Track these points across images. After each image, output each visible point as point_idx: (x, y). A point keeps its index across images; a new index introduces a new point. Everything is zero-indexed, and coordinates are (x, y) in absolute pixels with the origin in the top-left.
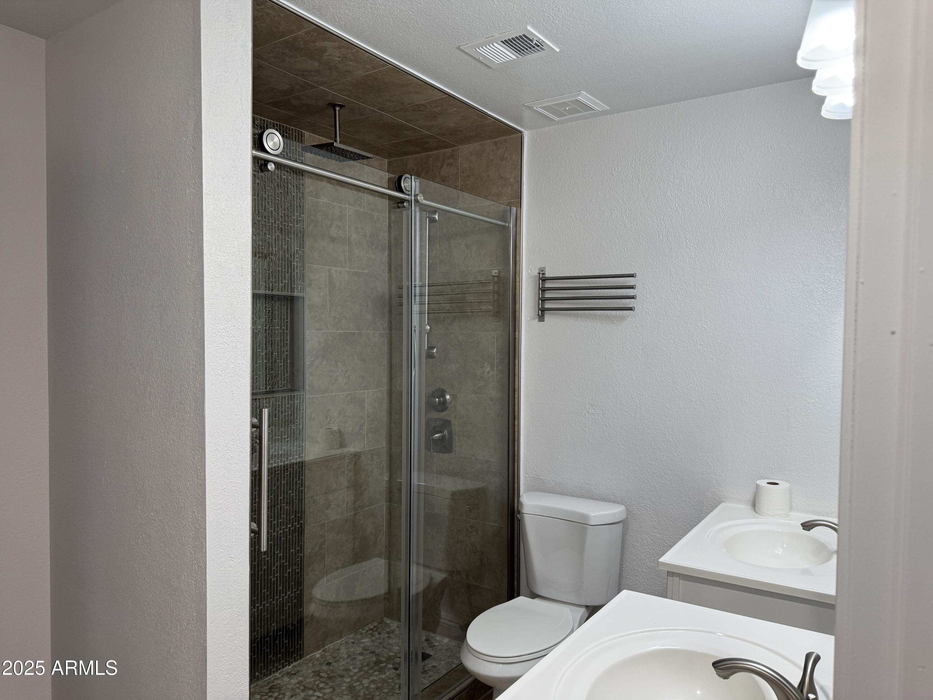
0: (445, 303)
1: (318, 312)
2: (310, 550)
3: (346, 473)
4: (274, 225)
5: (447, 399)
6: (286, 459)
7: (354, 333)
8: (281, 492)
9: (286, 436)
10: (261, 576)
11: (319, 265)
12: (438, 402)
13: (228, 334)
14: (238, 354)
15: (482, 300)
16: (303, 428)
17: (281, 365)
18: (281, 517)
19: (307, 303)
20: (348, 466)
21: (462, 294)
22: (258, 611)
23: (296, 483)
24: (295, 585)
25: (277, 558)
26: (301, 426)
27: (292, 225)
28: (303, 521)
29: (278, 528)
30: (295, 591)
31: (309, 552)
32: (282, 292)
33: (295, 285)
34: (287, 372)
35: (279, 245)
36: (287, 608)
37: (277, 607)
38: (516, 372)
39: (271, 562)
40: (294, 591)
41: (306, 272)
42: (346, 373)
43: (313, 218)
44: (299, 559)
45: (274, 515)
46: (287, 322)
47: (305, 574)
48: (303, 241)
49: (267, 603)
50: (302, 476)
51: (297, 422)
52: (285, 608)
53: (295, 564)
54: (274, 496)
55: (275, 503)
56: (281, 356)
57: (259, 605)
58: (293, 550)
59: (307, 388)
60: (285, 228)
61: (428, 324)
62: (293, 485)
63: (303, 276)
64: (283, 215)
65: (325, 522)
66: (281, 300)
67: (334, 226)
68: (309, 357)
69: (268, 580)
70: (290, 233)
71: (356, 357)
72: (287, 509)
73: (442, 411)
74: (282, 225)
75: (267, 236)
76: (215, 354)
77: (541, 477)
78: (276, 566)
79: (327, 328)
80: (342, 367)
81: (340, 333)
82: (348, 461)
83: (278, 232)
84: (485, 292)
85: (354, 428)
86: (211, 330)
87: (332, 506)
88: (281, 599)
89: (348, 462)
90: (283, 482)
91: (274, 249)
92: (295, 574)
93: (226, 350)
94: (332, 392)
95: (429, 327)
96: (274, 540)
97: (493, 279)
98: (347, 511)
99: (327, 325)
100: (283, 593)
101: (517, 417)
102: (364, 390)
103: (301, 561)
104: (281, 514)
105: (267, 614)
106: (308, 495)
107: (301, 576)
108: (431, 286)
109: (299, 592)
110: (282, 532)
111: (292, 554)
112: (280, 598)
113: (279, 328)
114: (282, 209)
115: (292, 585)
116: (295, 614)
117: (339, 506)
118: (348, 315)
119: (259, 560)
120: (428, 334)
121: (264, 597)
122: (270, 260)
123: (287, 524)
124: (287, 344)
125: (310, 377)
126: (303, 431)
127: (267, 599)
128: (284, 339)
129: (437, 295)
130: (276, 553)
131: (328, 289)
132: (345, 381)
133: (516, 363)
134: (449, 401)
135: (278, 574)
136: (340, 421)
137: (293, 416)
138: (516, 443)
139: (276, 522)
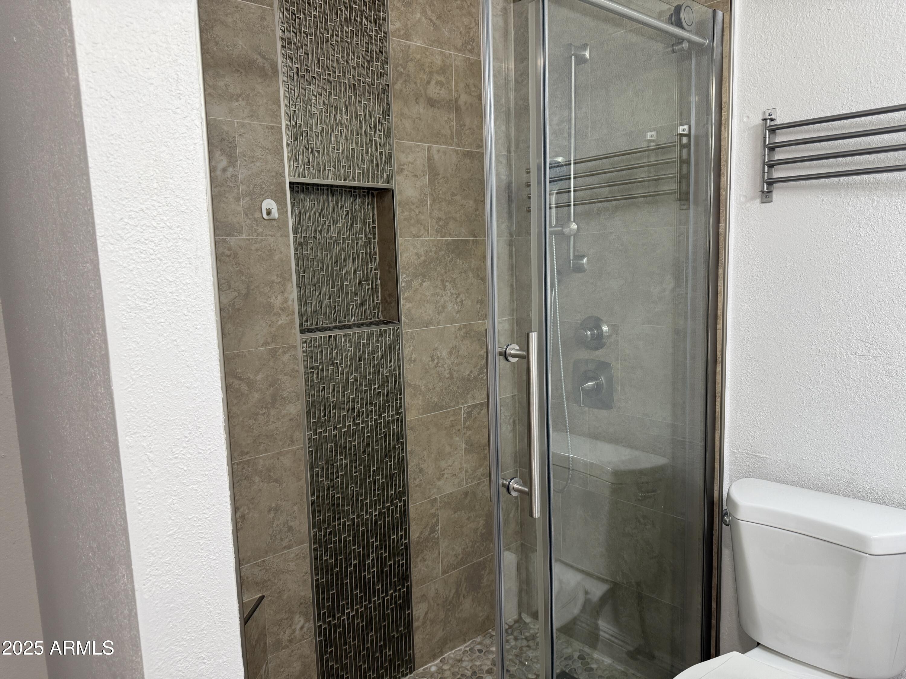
0: (600, 187)
1: (414, 211)
2: (417, 535)
3: (463, 432)
4: (342, 81)
5: (604, 331)
6: (378, 417)
7: (468, 241)
8: (373, 462)
9: (376, 386)
10: (351, 573)
11: (413, 141)
12: (590, 336)
13: (153, 223)
14: (183, 265)
15: (663, 175)
16: (399, 374)
17: (368, 289)
18: (375, 494)
19: (398, 197)
20: (465, 424)
21: (629, 169)
22: (348, 619)
23: (394, 447)
24: (399, 581)
25: (372, 548)
26: (397, 372)
27: (370, 80)
28: (406, 498)
29: (371, 508)
30: (400, 589)
31: (418, 537)
32: (359, 181)
33: (378, 172)
34: (377, 297)
35: (350, 111)
36: (390, 611)
37: (375, 611)
38: (719, 288)
39: (364, 555)
40: (398, 588)
41: (394, 151)
42: (457, 297)
43: (402, 70)
44: (404, 547)
45: (366, 493)
46: (374, 228)
47: (412, 566)
48: (388, 104)
49: (361, 607)
50: (403, 438)
51: (391, 366)
52: (387, 611)
53: (398, 554)
54: (365, 467)
55: (365, 475)
56: (367, 275)
57: (350, 610)
58: (395, 536)
59: (403, 318)
60: (359, 85)
61: (574, 221)
62: (390, 451)
63: (390, 157)
64: (356, 65)
65: (438, 497)
66: (364, 196)
67: (433, 82)
68: (404, 276)
69: (360, 578)
70: (368, 92)
71: (471, 275)
72: (383, 483)
73: (597, 349)
74: (355, 80)
75: (333, 97)
76: (125, 265)
77: (760, 455)
78: (371, 559)
79: (428, 233)
80: (452, 288)
81: (446, 241)
82: (465, 416)
83: (350, 91)
84: (667, 163)
85: (471, 372)
86: (110, 214)
87: (446, 476)
88: (381, 601)
89: (465, 418)
90: (375, 448)
91: (344, 117)
92: (399, 566)
93: (153, 257)
94: (438, 323)
95: (576, 226)
96: (367, 524)
97: (680, 140)
98: (466, 481)
99: (428, 230)
100: (383, 592)
101: (719, 360)
102: (483, 320)
103: (406, 549)
104: (375, 490)
105: (362, 621)
106: (412, 464)
107: (407, 569)
108: (578, 163)
109: (405, 589)
110: (377, 513)
111: (394, 542)
112: (379, 599)
113: (363, 236)
114: (354, 57)
115: (395, 582)
116: (401, 618)
117: (455, 475)
118: (459, 215)
119: (346, 552)
120: (575, 235)
121: (356, 599)
122: (340, 134)
123: (384, 502)
124: (375, 258)
125: (407, 304)
126: (400, 378)
127: (361, 602)
128: (371, 252)
129: (588, 176)
130: (370, 541)
131: (427, 177)
132: (456, 308)
133: (719, 273)
134: (608, 334)
135: (375, 569)
136: (452, 363)
137: (385, 358)
138: (718, 400)
139: (368, 501)
